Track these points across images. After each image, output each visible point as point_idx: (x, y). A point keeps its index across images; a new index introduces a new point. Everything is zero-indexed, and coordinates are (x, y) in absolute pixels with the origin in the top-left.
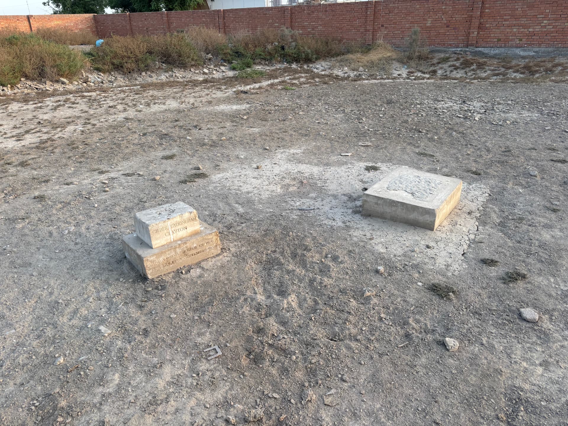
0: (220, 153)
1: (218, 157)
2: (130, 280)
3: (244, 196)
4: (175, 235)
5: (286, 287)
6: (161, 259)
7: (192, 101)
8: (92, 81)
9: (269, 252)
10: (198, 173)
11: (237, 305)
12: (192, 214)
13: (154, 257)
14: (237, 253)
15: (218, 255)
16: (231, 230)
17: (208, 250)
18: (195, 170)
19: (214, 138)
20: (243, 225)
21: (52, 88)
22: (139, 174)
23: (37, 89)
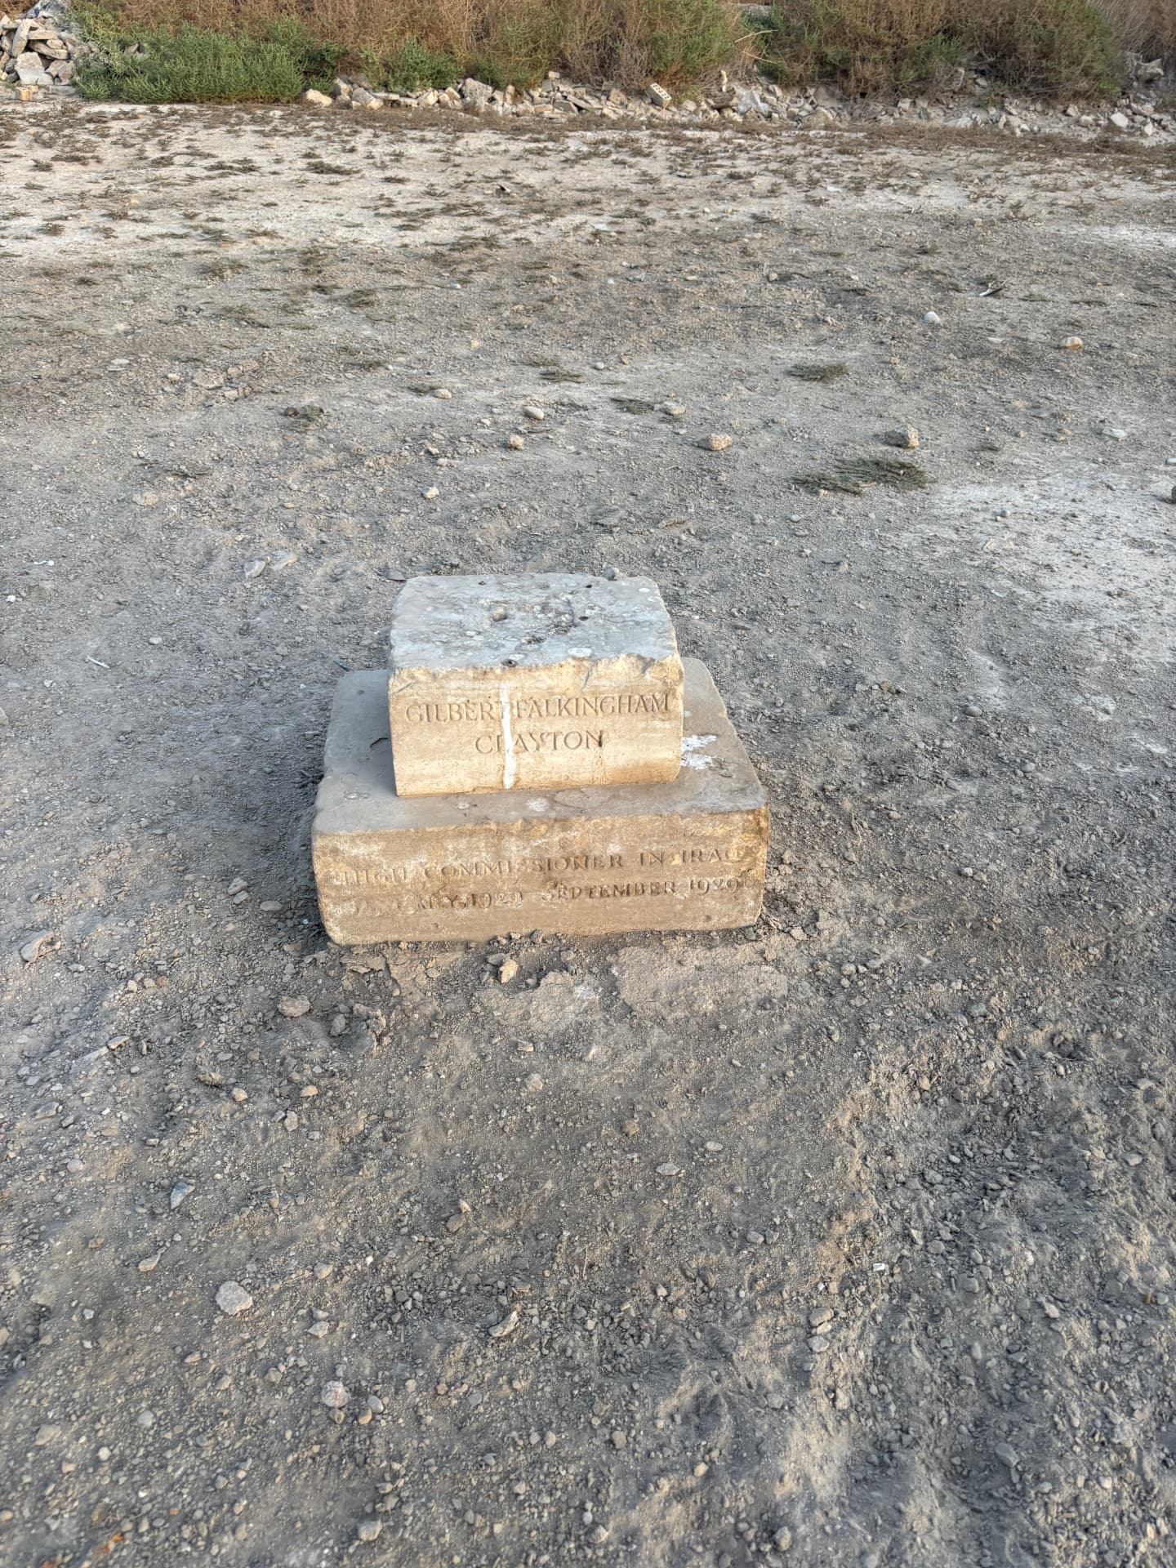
0: (1029, 399)
1: (1013, 411)
2: (269, 906)
3: (1045, 626)
4: (527, 759)
5: (1041, 1442)
6: (413, 866)
7: (1018, 195)
8: (742, 108)
9: (1037, 1039)
10: (891, 458)
11: (620, 1437)
12: (648, 676)
13: (375, 848)
14: (839, 966)
15: (733, 936)
16: (886, 796)
17: (687, 893)
18: (887, 443)
19: (1036, 334)
20: (966, 788)
21: (621, 112)
22: (667, 412)
23: (580, 109)
